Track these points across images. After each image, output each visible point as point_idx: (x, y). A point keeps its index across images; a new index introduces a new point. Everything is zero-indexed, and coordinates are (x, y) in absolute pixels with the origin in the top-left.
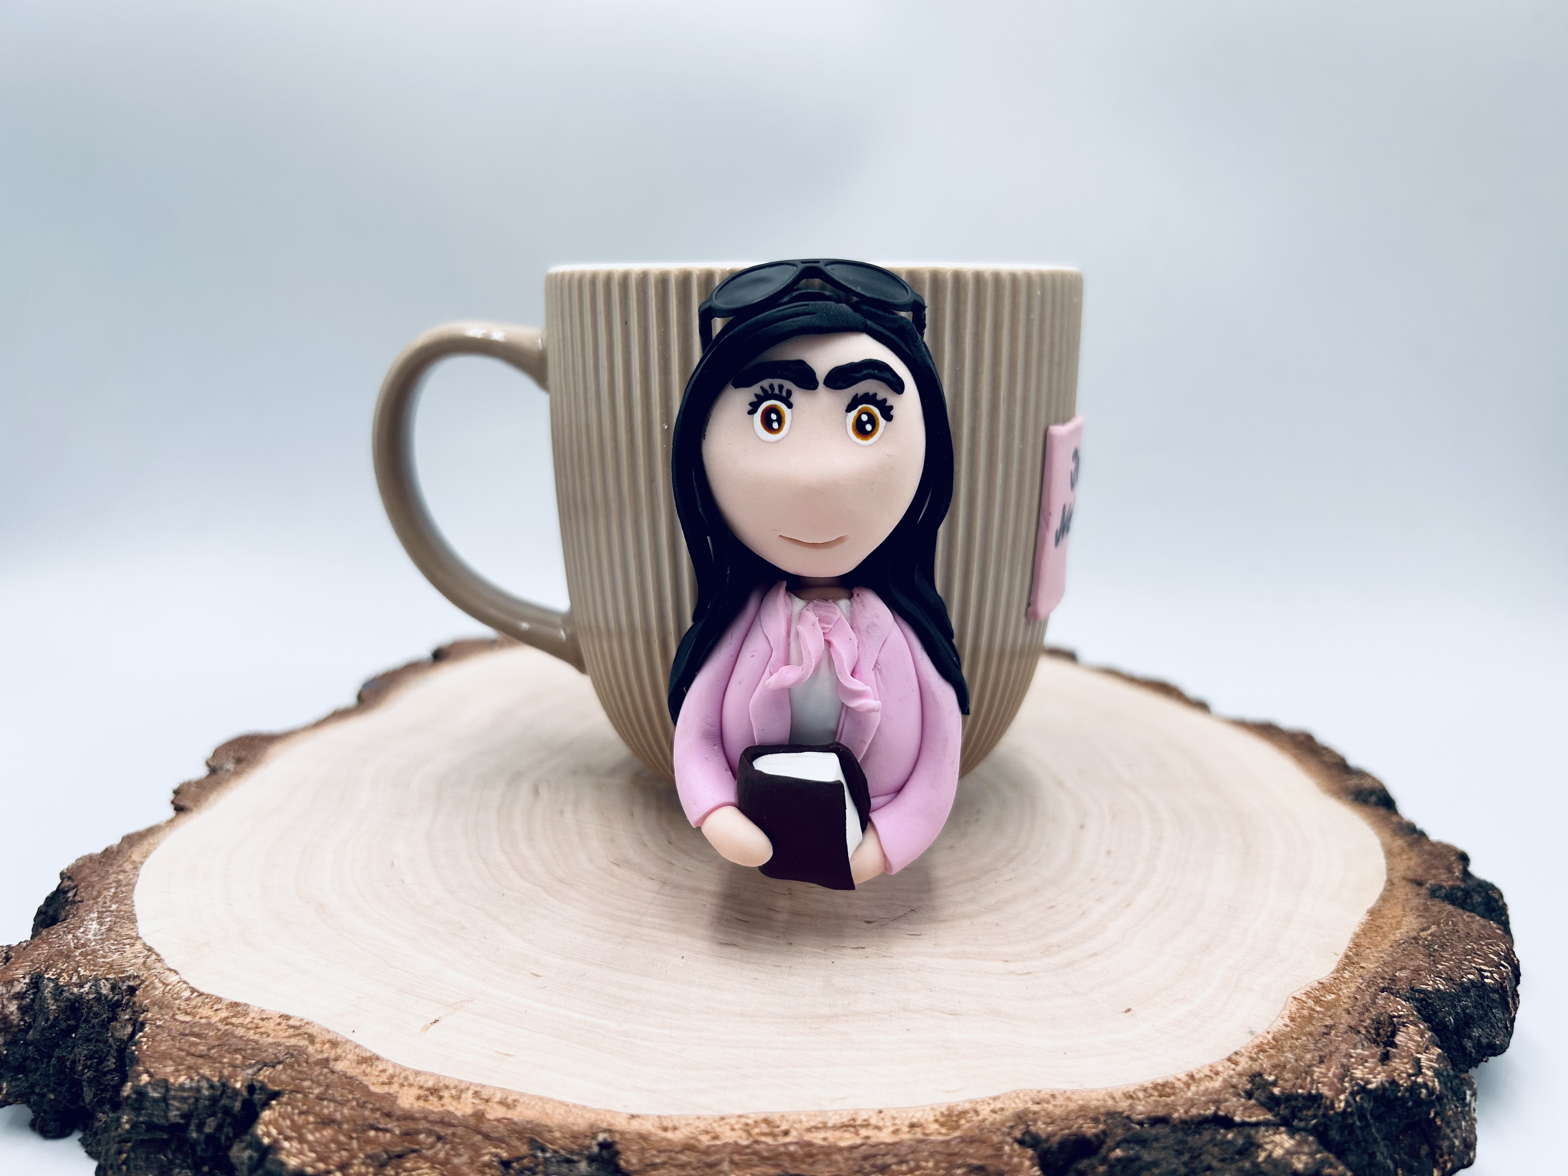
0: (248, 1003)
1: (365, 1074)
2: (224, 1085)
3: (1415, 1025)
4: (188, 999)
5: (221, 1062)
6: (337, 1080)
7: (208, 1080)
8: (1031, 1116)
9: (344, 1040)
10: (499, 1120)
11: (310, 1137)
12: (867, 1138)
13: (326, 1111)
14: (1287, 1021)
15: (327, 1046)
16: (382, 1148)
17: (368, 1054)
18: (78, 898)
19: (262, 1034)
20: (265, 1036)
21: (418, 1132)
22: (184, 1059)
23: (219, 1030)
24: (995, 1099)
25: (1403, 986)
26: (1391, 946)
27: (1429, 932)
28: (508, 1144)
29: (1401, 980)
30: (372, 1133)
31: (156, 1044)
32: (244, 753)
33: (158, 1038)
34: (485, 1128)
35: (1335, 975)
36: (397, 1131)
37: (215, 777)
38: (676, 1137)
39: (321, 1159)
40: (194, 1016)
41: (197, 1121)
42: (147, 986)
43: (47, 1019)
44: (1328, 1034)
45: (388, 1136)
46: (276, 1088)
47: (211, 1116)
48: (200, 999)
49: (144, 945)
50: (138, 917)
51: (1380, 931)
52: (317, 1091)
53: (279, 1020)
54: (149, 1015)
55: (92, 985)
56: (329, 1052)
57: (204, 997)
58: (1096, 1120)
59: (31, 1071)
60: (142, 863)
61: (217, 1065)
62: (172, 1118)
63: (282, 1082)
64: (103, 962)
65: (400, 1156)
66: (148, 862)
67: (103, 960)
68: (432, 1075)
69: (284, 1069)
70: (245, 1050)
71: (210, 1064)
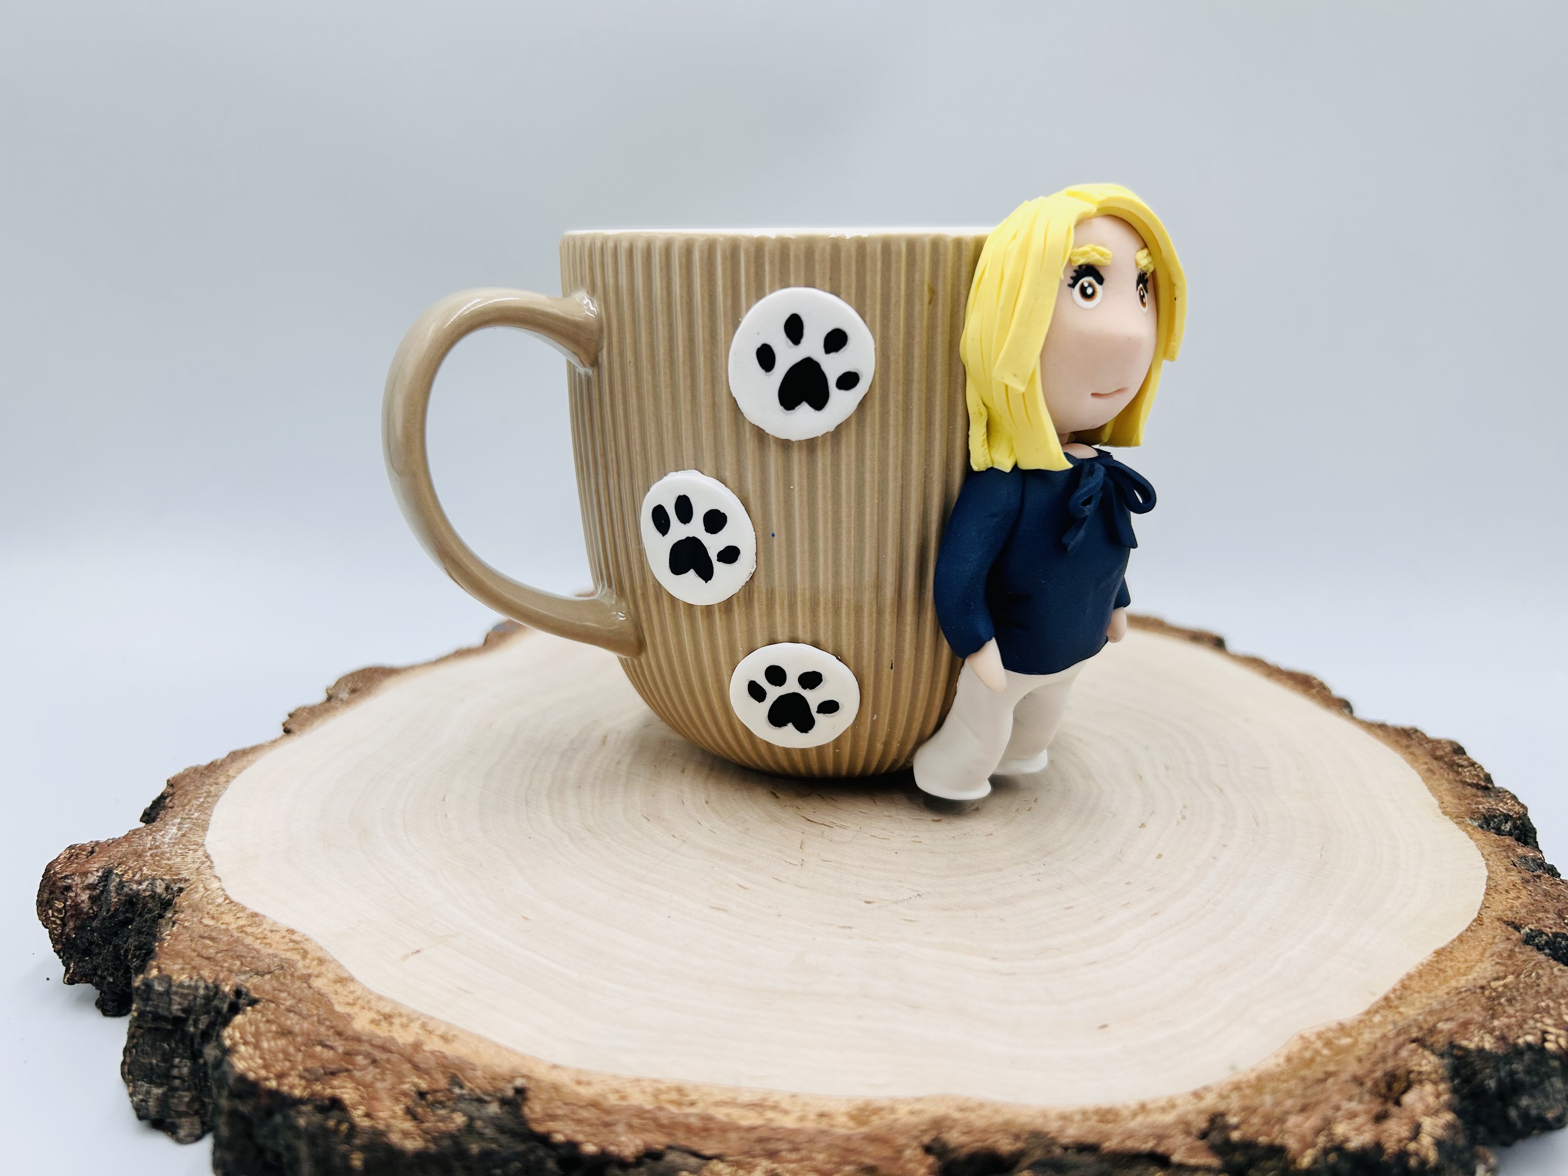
0: (266, 914)
1: (336, 993)
2: (217, 987)
3: (1435, 1083)
4: (219, 905)
5: (222, 967)
6: (310, 996)
7: (205, 981)
8: (948, 1123)
9: (331, 959)
10: (432, 1053)
11: (265, 1045)
12: (771, 1120)
13: (289, 1022)
14: (1281, 1060)
15: (315, 963)
16: (320, 1064)
17: (346, 975)
18: (171, 805)
19: (266, 944)
20: (268, 947)
21: (358, 1053)
22: (192, 959)
23: (232, 936)
24: (919, 1100)
25: (1441, 1041)
26: (1448, 993)
27: (1502, 982)
28: (431, 1077)
29: (1441, 1032)
30: (318, 1049)
31: (176, 943)
32: (360, 684)
33: (181, 937)
34: (418, 1058)
35: (1363, 1017)
36: (341, 1050)
37: (327, 705)
38: (585, 1092)
39: (266, 1067)
40: (218, 921)
41: (194, 1017)
42: (191, 890)
43: (109, 910)
44: (1324, 1080)
45: (331, 1052)
46: (257, 996)
47: (205, 1013)
48: (229, 906)
49: (205, 852)
50: (211, 827)
51: (1442, 975)
52: (289, 1003)
53: (284, 934)
54: (182, 916)
55: (150, 884)
56: (314, 969)
57: (233, 904)
58: (1017, 1137)
59: (95, 955)
60: (234, 777)
61: (218, 968)
62: (175, 1012)
63: (264, 991)
64: (166, 864)
65: (333, 1074)
66: (240, 777)
67: (166, 862)
68: (393, 1002)
69: (271, 979)
70: (246, 957)
71: (212, 967)
